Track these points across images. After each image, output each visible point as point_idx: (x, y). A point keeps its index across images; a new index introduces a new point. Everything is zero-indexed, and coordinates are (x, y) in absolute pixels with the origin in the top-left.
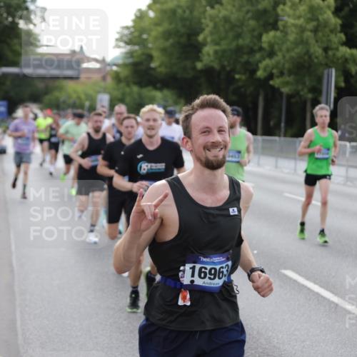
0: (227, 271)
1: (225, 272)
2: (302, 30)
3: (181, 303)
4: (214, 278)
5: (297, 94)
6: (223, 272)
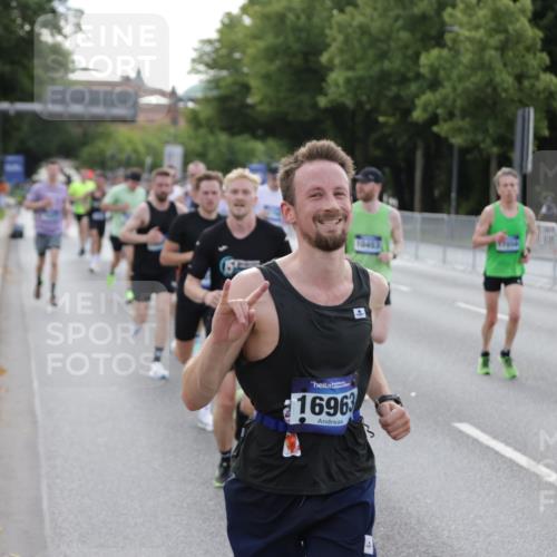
0: (353, 402)
1: (350, 405)
2: (482, 47)
3: (286, 453)
4: (335, 414)
5: (475, 147)
6: (347, 404)
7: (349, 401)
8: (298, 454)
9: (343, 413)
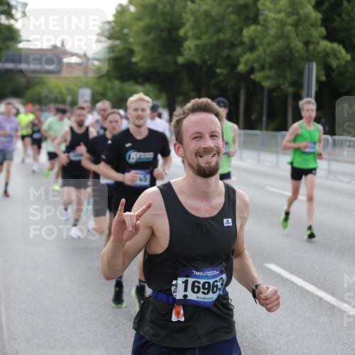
0: (222, 284)
1: (220, 286)
2: (283, 24)
3: (174, 318)
4: (208, 293)
5: (278, 88)
6: (217, 286)
7: (219, 284)
8: (182, 319)
9: (213, 292)
